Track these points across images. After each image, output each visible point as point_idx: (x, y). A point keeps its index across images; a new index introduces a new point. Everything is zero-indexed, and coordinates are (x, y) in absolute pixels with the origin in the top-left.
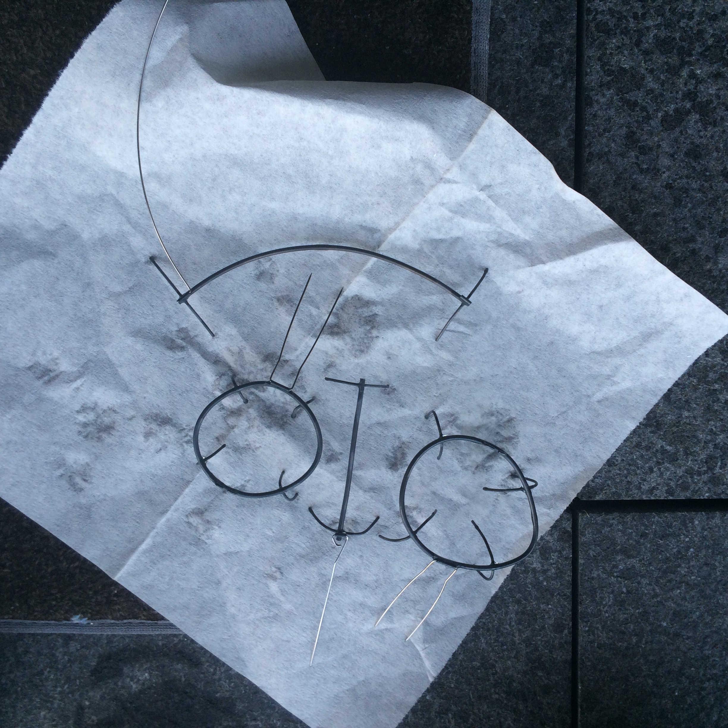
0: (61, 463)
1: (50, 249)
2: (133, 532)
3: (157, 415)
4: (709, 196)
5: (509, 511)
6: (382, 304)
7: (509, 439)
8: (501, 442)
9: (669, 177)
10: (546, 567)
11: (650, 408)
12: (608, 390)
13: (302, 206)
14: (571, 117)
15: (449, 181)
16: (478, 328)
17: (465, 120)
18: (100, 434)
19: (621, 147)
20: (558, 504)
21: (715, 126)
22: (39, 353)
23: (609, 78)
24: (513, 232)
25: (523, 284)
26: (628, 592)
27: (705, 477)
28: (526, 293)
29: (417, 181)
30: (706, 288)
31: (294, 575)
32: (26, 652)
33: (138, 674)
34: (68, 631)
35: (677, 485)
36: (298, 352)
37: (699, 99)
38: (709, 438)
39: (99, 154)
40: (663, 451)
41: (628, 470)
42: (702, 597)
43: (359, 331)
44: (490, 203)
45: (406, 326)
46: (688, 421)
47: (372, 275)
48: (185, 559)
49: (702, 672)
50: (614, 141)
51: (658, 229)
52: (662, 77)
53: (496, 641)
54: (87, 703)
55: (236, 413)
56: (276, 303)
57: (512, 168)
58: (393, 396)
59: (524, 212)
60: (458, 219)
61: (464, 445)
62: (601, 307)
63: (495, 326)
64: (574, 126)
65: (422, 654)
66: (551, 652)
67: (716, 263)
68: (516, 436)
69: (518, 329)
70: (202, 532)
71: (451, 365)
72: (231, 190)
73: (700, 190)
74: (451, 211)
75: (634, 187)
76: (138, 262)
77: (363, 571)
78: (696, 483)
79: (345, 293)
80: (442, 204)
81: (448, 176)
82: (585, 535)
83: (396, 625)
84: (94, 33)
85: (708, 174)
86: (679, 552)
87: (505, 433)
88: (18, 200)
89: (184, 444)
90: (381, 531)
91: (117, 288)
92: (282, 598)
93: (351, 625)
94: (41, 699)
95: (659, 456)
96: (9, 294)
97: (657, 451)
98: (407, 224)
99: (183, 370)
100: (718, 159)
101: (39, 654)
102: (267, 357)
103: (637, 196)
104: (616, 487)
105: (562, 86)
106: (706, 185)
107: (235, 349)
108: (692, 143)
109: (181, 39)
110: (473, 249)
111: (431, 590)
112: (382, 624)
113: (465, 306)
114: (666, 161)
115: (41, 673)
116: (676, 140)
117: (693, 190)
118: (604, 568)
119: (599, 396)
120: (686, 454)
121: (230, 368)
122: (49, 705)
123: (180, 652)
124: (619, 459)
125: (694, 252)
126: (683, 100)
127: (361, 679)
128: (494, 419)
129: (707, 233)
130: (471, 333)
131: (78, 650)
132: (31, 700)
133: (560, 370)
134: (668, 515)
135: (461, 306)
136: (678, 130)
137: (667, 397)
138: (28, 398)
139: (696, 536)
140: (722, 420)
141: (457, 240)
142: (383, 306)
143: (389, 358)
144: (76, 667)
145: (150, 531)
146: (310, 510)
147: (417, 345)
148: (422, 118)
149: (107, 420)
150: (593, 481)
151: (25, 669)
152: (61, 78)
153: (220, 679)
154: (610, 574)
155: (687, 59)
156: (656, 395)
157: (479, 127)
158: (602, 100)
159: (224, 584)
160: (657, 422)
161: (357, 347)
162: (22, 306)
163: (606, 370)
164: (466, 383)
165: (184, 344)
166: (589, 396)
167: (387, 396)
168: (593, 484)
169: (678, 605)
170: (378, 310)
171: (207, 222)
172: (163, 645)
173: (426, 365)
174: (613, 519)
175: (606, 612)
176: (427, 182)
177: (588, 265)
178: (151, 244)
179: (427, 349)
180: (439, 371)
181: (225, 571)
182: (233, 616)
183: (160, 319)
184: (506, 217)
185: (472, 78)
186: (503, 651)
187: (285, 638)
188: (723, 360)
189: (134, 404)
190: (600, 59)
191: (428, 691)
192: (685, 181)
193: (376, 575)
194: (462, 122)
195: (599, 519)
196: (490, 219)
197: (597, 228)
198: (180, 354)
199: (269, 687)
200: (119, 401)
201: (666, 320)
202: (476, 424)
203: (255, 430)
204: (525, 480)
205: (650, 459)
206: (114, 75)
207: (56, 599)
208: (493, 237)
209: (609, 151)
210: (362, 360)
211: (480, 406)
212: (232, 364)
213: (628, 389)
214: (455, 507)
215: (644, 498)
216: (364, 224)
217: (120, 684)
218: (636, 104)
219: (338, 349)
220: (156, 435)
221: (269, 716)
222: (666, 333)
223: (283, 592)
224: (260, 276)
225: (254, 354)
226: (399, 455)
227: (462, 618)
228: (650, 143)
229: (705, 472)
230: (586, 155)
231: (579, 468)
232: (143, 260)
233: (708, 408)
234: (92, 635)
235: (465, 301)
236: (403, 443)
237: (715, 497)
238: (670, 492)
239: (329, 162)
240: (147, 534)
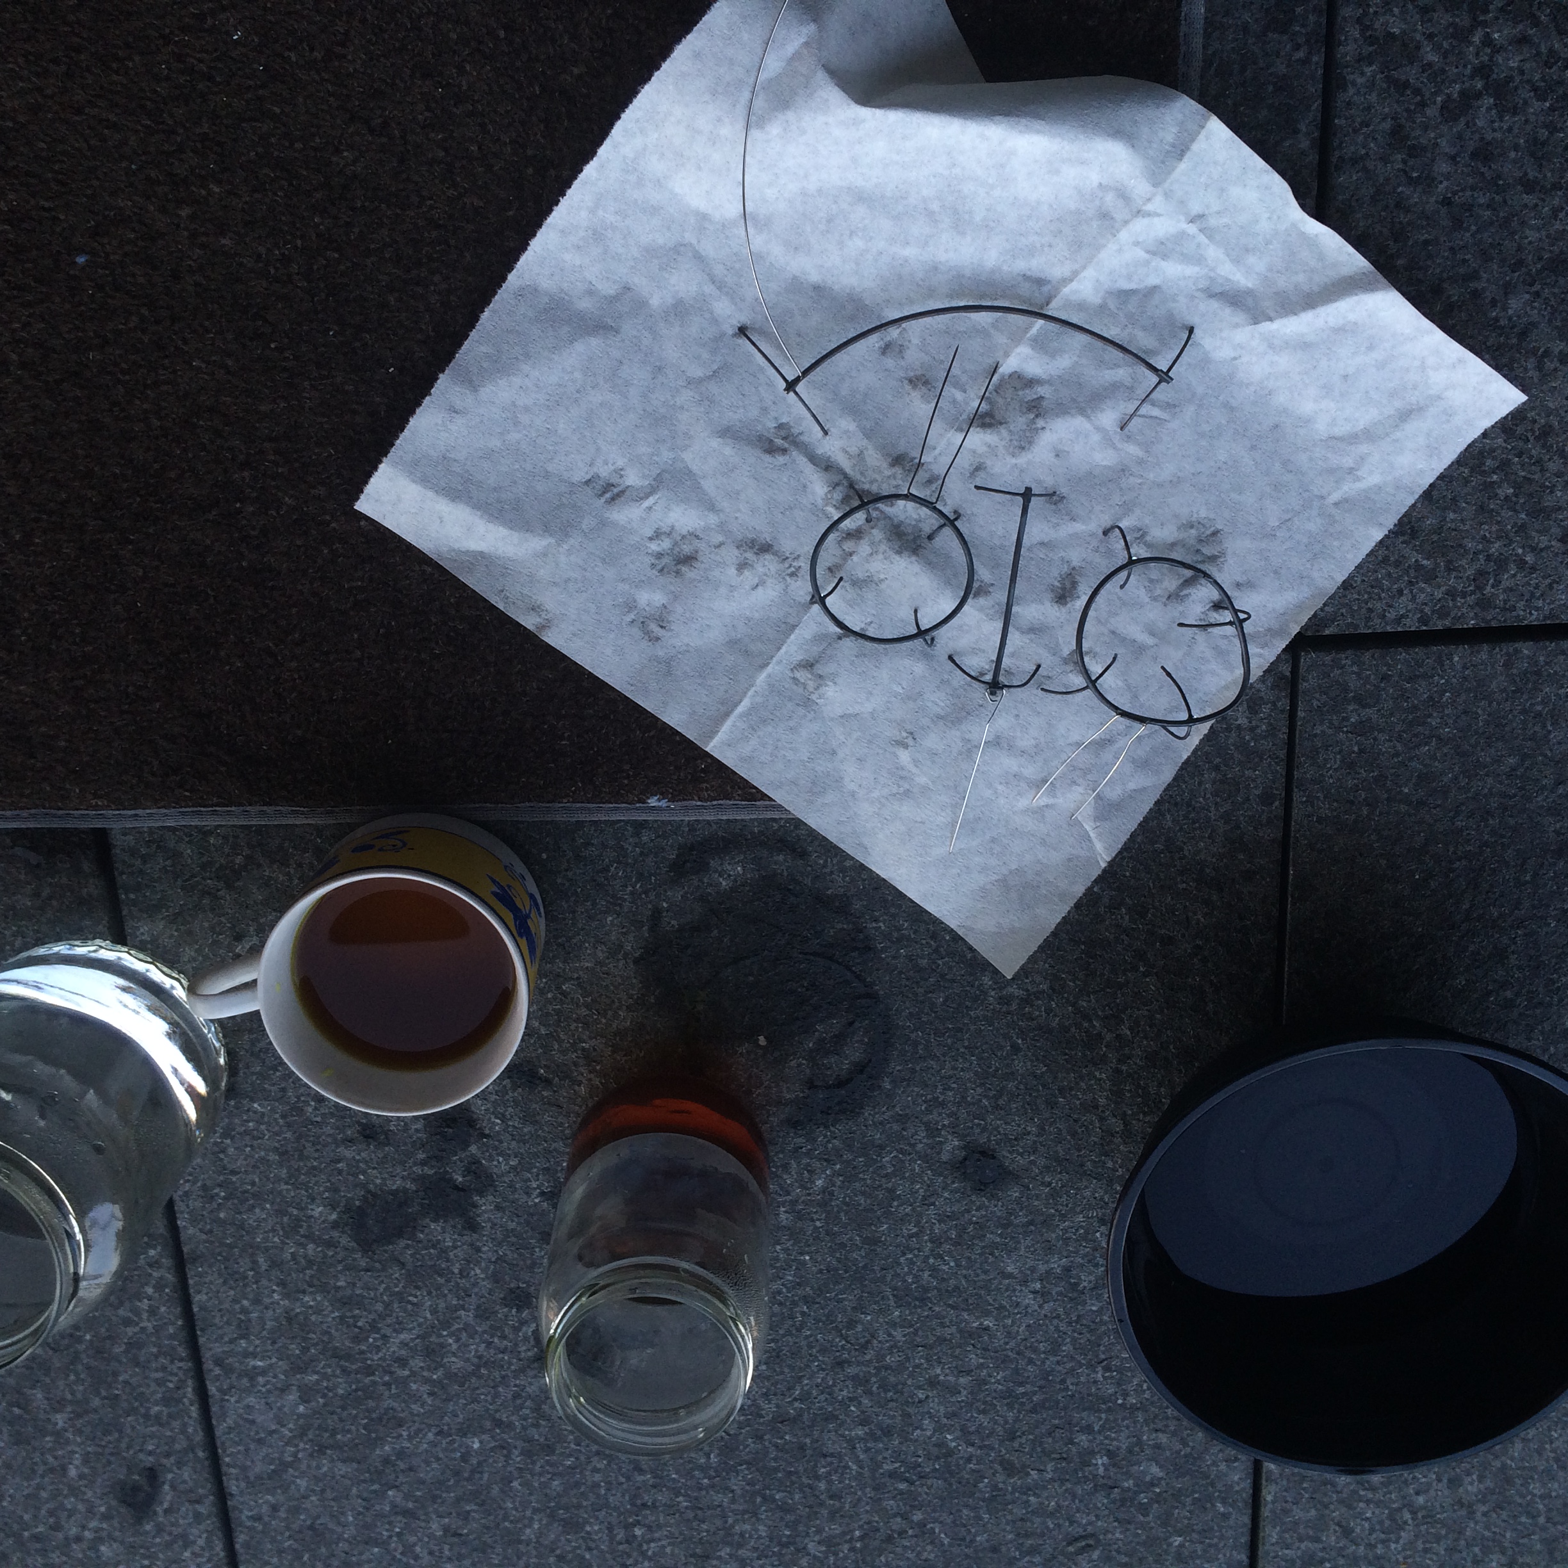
0: (630, 605)
1: (610, 322)
2: (726, 692)
3: (753, 541)
4: (1501, 214)
5: (1209, 654)
6: (1049, 382)
7: (1213, 559)
8: (1203, 562)
9: (1447, 188)
10: (1254, 723)
11: (1404, 510)
12: (1349, 488)
13: (946, 251)
14: (1316, 105)
15: (1149, 214)
16: (1177, 409)
17: (1174, 130)
18: (679, 567)
19: (1383, 148)
20: (1274, 641)
21: (1515, 114)
22: (599, 462)
23: (1371, 49)
24: (1231, 277)
25: (1242, 348)
26: (1361, 751)
27: (1471, 600)
28: (1244, 359)
29: (1105, 216)
30: (1488, 344)
31: (932, 741)
32: (588, 844)
33: (729, 868)
34: (643, 817)
35: (1433, 612)
36: (937, 452)
37: (1495, 76)
38: (1480, 547)
39: (677, 190)
40: (1418, 567)
41: (1369, 593)
42: (1458, 754)
43: (1020, 421)
44: (1202, 238)
45: (1082, 411)
46: (1453, 526)
47: (1039, 344)
48: (792, 723)
49: (1452, 849)
50: (1374, 139)
51: (1429, 263)
52: (1445, 45)
53: (1186, 817)
54: (665, 905)
55: (856, 535)
56: (908, 387)
57: (1235, 191)
58: (1061, 506)
59: (1247, 250)
60: (1157, 262)
61: (1154, 570)
62: (1345, 377)
63: (1200, 406)
64: (1319, 118)
65: (1092, 835)
66: (1255, 829)
67: (1505, 309)
68: (1223, 554)
69: (1232, 409)
70: (811, 690)
71: (1141, 462)
72: (852, 234)
73: (1488, 206)
74: (1148, 252)
75: (1398, 205)
76: (723, 335)
77: (1019, 734)
78: (1459, 608)
79: (1001, 370)
80: (1137, 244)
81: (1149, 207)
82: (1307, 681)
83: (1060, 801)
84: (689, 37)
85: (1501, 182)
86: (1431, 698)
87: (1207, 551)
88: (567, 257)
89: (787, 578)
90: (1042, 683)
91: (697, 372)
92: (914, 770)
93: (1002, 801)
94: (608, 902)
95: (1412, 573)
96: (560, 385)
97: (1409, 566)
98: (1090, 273)
99: (785, 480)
100: (1515, 161)
101: (604, 846)
102: (898, 460)
103: (1402, 216)
104: (1353, 617)
105: (1305, 62)
106: (1497, 198)
107: (854, 450)
108: (1482, 139)
109: (806, 44)
110: (1174, 301)
111: (1107, 756)
112: (1041, 799)
113: (1163, 384)
114: (1443, 167)
115: (606, 870)
116: (1460, 137)
117: (1479, 205)
118: (1331, 723)
119: (1335, 496)
120: (1449, 570)
121: (846, 476)
122: (618, 908)
123: (781, 841)
124: (1359, 580)
125: (1476, 294)
126: (1472, 77)
127: (1014, 867)
128: (1193, 531)
129: (1495, 267)
130: (1167, 418)
131: (652, 841)
132: (594, 904)
133: (1285, 463)
134: (1419, 652)
135: (1159, 383)
136: (1463, 120)
137: (1428, 495)
138: (587, 523)
139: (1454, 677)
140: (1498, 523)
141: (1155, 289)
142: (1051, 385)
143: (1057, 456)
144: (650, 860)
145: (748, 689)
146: (951, 658)
147: (1096, 438)
148: (1117, 133)
149: (687, 549)
150: (1322, 609)
151: (585, 865)
152: (639, 96)
153: (832, 872)
154: (1339, 729)
155: (1482, 18)
156: (1413, 493)
157: (1193, 140)
158: (1360, 80)
159: (841, 755)
160: (1412, 528)
161: (1016, 443)
162: (576, 400)
163: (1348, 462)
164: (1160, 485)
165: (786, 445)
166: (1322, 498)
167: (1053, 507)
168: (1322, 614)
169: (1425, 766)
170: (1041, 391)
171: (814, 277)
172: (759, 831)
173: (1104, 463)
174: (1347, 658)
175: (1331, 777)
176: (1119, 216)
177: (1332, 322)
178: (741, 310)
179: (1108, 441)
180: (1123, 470)
181: (842, 738)
182: (853, 794)
183: (754, 412)
184: (1222, 257)
185: (1181, 57)
186: (1195, 829)
187: (919, 820)
188: (1505, 441)
189: (722, 526)
190: (1359, 21)
191: (1096, 882)
192: (1469, 193)
193: (1035, 739)
194: (1169, 134)
195: (1328, 659)
196: (1199, 260)
197: (1346, 271)
198: (781, 459)
199: (898, 878)
200: (702, 523)
201: (1431, 392)
202: (1171, 540)
203: (881, 556)
204: (1236, 612)
205: (1399, 578)
206: (714, 93)
207: (628, 777)
208: (1203, 284)
209: (1367, 154)
210: (1022, 460)
211: (1176, 516)
212: (848, 470)
213: (1375, 486)
214: (1139, 650)
215: (1389, 629)
216: (1029, 273)
217: (706, 880)
218: (1406, 85)
219: (989, 446)
220: (752, 566)
221: (893, 916)
222: (1431, 409)
223: (916, 762)
224: (886, 349)
225: (879, 456)
226: (1068, 585)
227: (1144, 789)
228: (1423, 141)
229: (1473, 593)
230: (1334, 160)
231: (1306, 592)
232: (730, 332)
233: (1482, 508)
234: (670, 821)
235: (1164, 377)
236: (1074, 569)
237: (1483, 625)
238: (1424, 620)
239: (987, 193)
240: (745, 693)
